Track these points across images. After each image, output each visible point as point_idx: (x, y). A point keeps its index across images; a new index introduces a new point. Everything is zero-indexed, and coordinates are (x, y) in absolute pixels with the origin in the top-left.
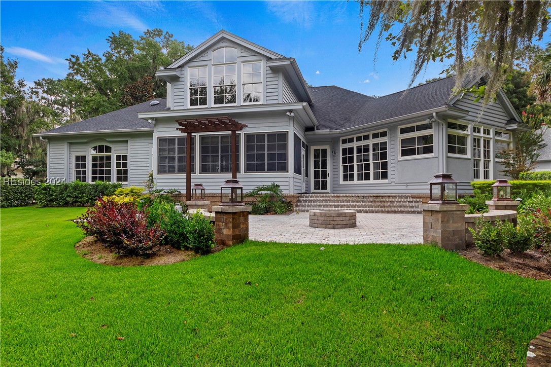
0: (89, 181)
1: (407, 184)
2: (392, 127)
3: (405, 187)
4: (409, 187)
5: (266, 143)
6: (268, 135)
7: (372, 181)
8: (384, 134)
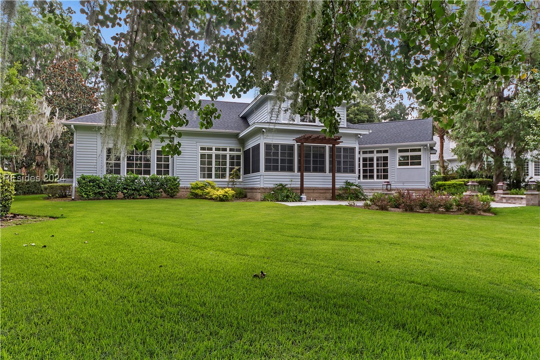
0: (124, 173)
1: (403, 183)
2: (393, 148)
3: (402, 184)
4: (405, 184)
5: (342, 153)
6: (343, 148)
7: (375, 180)
8: (386, 151)
